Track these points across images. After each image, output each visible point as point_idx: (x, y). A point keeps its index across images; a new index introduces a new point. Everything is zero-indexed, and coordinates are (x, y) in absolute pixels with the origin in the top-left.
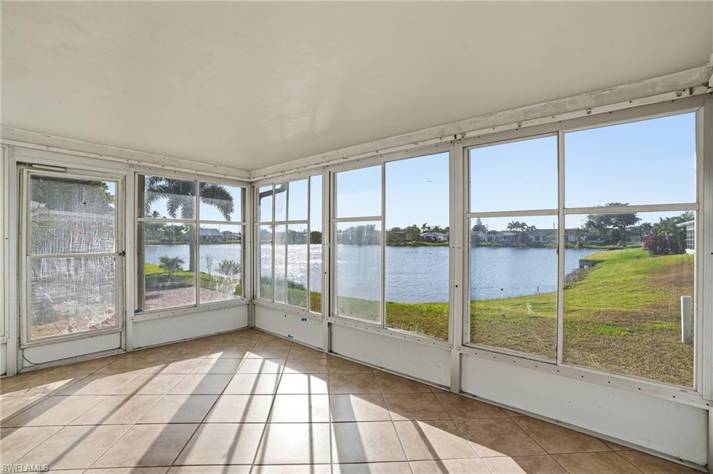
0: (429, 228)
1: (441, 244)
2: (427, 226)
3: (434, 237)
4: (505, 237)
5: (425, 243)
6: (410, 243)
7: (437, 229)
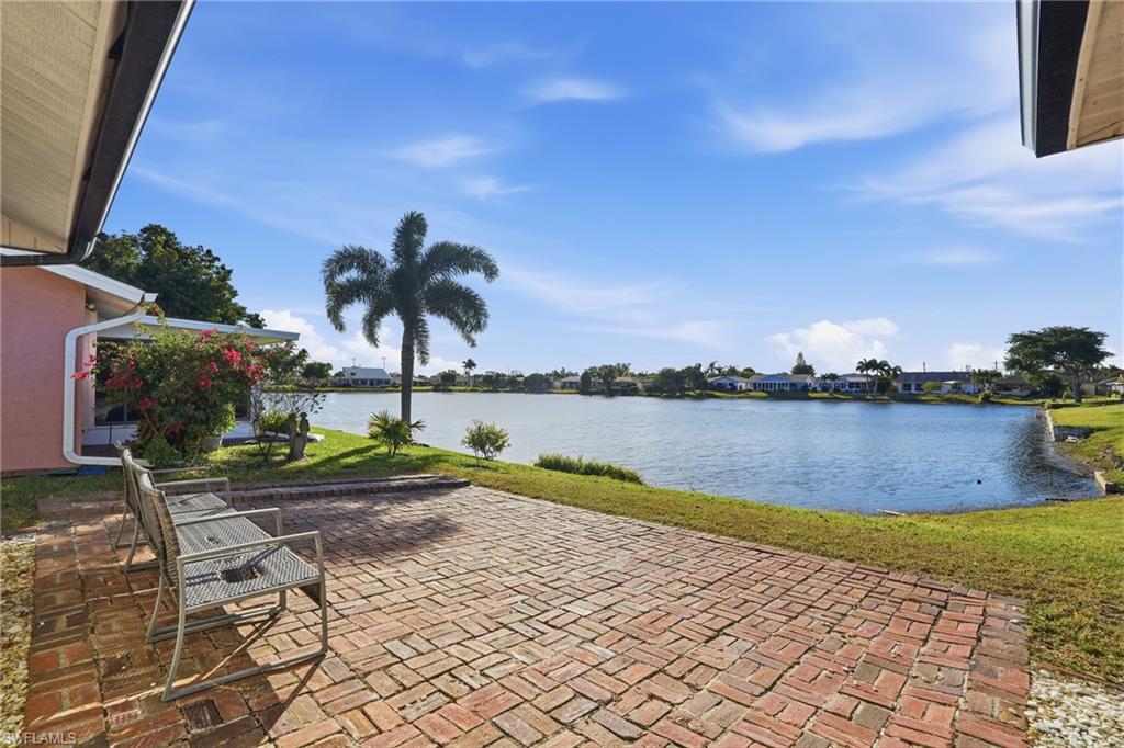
0: (719, 369)
1: (742, 395)
2: (716, 365)
3: (731, 384)
4: (851, 385)
5: (717, 393)
6: (691, 393)
7: (733, 371)
